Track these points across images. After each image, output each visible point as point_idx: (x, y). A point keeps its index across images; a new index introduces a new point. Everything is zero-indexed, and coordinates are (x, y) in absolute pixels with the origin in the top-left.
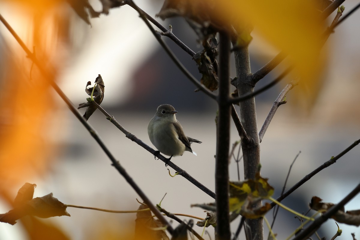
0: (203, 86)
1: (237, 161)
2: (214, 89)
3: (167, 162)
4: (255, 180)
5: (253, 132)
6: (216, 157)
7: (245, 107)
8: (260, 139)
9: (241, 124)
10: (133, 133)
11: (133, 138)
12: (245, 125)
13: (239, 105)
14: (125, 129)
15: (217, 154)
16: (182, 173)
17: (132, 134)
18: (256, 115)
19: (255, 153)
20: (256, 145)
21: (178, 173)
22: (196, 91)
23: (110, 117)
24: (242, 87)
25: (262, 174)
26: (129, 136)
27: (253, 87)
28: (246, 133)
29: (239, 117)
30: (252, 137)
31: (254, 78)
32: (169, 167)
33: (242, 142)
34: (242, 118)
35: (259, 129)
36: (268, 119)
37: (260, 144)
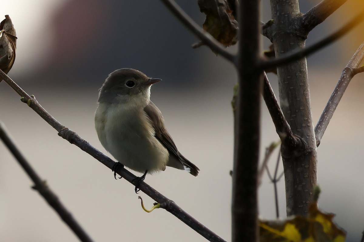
0: (209, 36)
1: (274, 181)
2: (229, 42)
3: (139, 184)
4: (308, 217)
5: (304, 125)
6: (233, 175)
7: (289, 77)
8: (317, 138)
9: (281, 110)
10: (71, 128)
11: (72, 138)
12: (289, 112)
13: (276, 73)
14: (57, 120)
15: (234, 168)
16: (167, 205)
17: (70, 130)
18: (309, 94)
19: (307, 166)
20: (310, 151)
21: (159, 204)
22: (195, 47)
23: (28, 98)
24: (282, 40)
25: (322, 204)
26: (64, 134)
27: (304, 38)
28: (290, 128)
29: (277, 97)
30: (302, 135)
31: (306, 23)
32: (141, 193)
33: (283, 146)
34: (282, 98)
35: (315, 118)
36: (332, 102)
37: (316, 149)
